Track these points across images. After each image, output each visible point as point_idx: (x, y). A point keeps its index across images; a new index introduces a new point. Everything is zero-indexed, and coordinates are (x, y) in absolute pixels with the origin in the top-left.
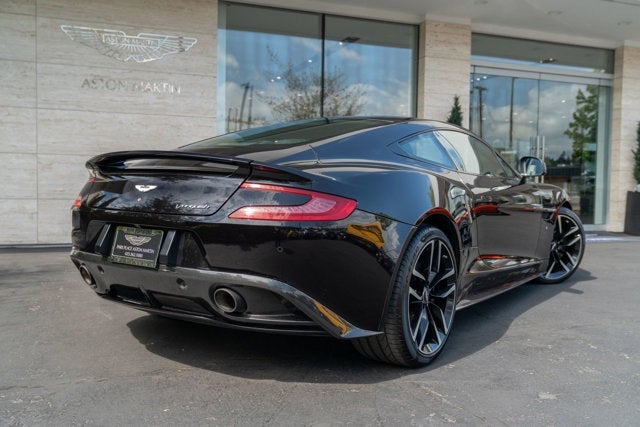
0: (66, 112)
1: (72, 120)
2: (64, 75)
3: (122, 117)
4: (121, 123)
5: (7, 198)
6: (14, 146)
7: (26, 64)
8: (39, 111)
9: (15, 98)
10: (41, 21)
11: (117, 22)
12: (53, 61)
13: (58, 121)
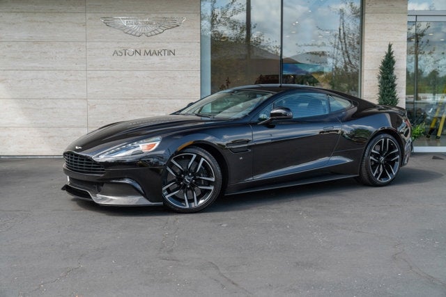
0: (104, 72)
1: (107, 77)
2: (102, 49)
3: (138, 73)
4: (137, 77)
5: (71, 127)
6: (74, 95)
7: (80, 43)
8: (89, 72)
9: (74, 65)
10: (89, 15)
11: (134, 12)
12: (95, 40)
13: (99, 78)
